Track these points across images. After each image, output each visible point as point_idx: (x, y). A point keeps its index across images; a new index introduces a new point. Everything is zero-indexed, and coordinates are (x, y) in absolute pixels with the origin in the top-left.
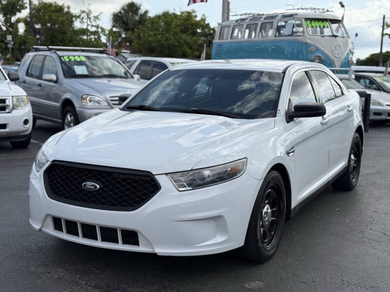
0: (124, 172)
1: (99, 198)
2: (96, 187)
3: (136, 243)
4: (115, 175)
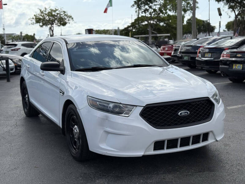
2: (188, 113)
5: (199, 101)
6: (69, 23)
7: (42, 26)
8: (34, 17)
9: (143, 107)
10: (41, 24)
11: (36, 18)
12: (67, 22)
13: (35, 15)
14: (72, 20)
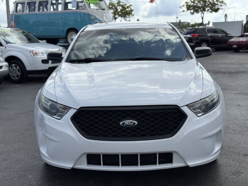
0: (153, 108)
1: (138, 132)
2: (134, 123)
3: (171, 161)
4: (147, 112)
5: (159, 109)
6: (222, 9)
7: (192, 14)
8: (185, 4)
9: (76, 110)
10: (192, 11)
11: (187, 5)
12: (220, 7)
13: (186, 3)
14: (225, 5)
